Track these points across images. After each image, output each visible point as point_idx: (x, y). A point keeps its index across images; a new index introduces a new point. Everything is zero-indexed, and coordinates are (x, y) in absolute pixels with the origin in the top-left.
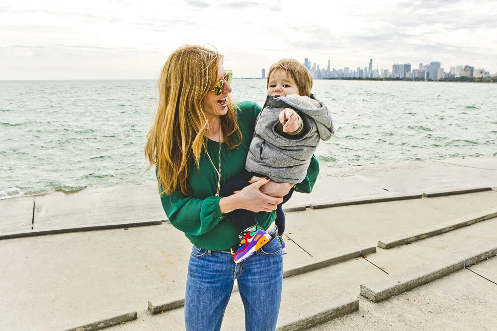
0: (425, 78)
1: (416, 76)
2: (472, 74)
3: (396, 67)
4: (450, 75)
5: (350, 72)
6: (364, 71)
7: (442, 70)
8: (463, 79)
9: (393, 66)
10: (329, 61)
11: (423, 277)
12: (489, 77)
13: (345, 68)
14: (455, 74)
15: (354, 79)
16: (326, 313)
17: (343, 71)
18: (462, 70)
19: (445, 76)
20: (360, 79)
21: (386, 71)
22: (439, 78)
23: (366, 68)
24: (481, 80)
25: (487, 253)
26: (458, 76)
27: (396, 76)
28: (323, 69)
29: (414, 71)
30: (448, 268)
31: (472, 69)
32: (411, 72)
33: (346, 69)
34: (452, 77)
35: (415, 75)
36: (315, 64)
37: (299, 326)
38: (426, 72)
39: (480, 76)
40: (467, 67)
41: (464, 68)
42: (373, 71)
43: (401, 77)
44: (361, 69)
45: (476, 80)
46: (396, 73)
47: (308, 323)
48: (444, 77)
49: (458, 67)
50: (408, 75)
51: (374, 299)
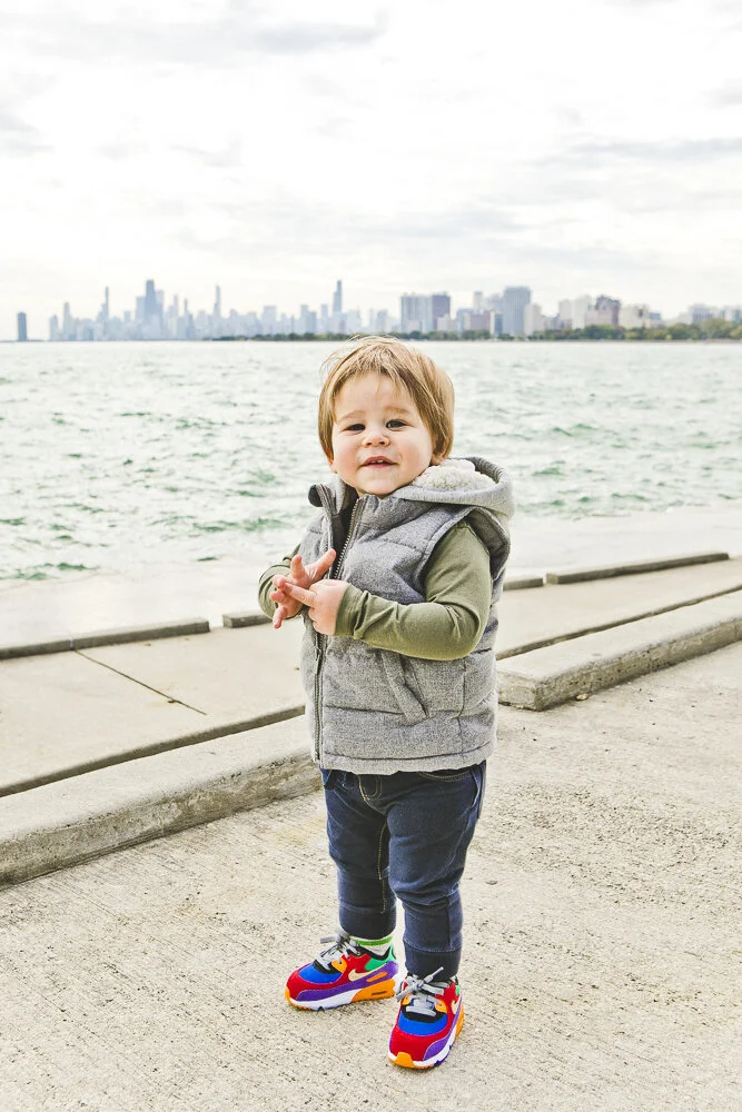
0: (492, 331)
1: (467, 327)
2: (616, 319)
3: (409, 303)
4: (559, 323)
5: (278, 319)
6: (319, 316)
7: (537, 308)
8: (593, 334)
9: (402, 299)
10: (218, 288)
12: (661, 327)
13: (267, 309)
14: (571, 321)
15: (293, 337)
17: (259, 316)
18: (589, 307)
19: (546, 324)
20: (309, 337)
21: (382, 315)
22: (529, 331)
23: (324, 307)
24: (641, 335)
26: (579, 323)
27: (411, 327)
28: (202, 313)
29: (460, 312)
31: (615, 306)
32: (453, 315)
33: (269, 310)
34: (566, 328)
35: (463, 323)
36: (176, 299)
38: (492, 315)
39: (638, 323)
40: (601, 299)
41: (594, 303)
42: (345, 316)
43: (425, 331)
44: (311, 309)
45: (628, 335)
46: (410, 318)
48: (541, 328)
49: (579, 302)
50: (443, 326)
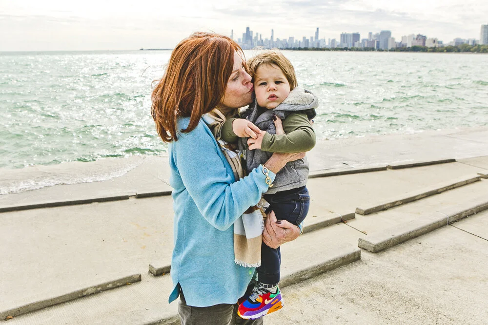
0: (375, 48)
1: (366, 46)
2: (424, 44)
3: (344, 36)
4: (401, 45)
5: (295, 42)
6: (310, 41)
7: (393, 39)
8: (415, 49)
9: (341, 35)
10: (272, 30)
11: (413, 232)
12: (442, 47)
13: (290, 38)
14: (406, 44)
15: (300, 49)
16: (334, 260)
17: (287, 41)
18: (414, 39)
19: (396, 45)
20: (306, 49)
21: (333, 41)
22: (390, 48)
23: (312, 38)
24: (434, 50)
25: (466, 211)
26: (409, 45)
27: (345, 46)
28: (266, 40)
29: (363, 40)
30: (434, 223)
31: (424, 38)
32: (361, 41)
34: (404, 47)
35: (364, 45)
36: (257, 34)
37: (313, 271)
38: (376, 41)
39: (433, 45)
40: (419, 36)
41: (416, 37)
42: (320, 41)
43: (349, 47)
44: (307, 38)
45: (429, 50)
46: (344, 43)
47: (320, 269)
48: (395, 47)
49: (409, 37)
50: (356, 46)
51: (372, 250)
